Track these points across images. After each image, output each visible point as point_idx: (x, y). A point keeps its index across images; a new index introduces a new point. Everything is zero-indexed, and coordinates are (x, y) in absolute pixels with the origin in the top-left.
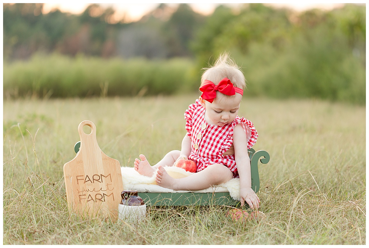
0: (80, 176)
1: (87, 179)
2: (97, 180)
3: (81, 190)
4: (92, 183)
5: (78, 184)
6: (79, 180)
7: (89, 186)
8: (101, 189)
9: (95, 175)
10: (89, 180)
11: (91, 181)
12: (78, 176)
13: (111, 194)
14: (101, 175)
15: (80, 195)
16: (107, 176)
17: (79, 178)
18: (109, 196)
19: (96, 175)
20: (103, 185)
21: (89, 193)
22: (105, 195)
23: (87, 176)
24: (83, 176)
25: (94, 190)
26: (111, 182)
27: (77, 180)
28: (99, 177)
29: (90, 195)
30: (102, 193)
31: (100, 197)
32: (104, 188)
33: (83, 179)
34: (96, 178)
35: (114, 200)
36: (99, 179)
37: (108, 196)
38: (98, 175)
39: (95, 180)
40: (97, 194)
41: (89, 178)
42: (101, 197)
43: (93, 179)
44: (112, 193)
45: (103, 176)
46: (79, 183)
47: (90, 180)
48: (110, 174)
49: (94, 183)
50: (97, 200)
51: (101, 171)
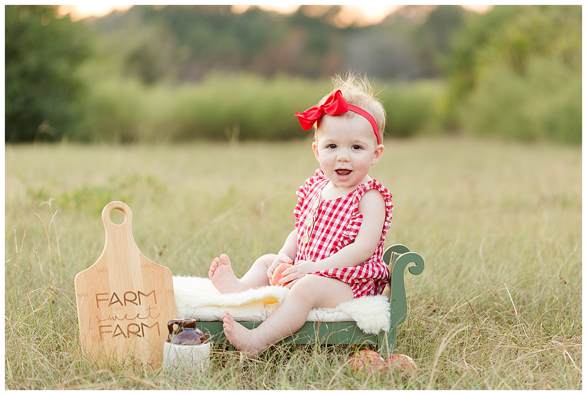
0: (102, 294)
1: (115, 299)
2: (131, 301)
3: (103, 317)
4: (122, 305)
5: (98, 307)
6: (101, 300)
7: (118, 311)
8: (138, 316)
9: (128, 292)
10: (117, 301)
11: (120, 302)
12: (99, 294)
13: (155, 325)
14: (139, 292)
15: (101, 326)
16: (149, 294)
17: (100, 297)
18: (152, 327)
19: (130, 292)
20: (141, 309)
21: (117, 322)
22: (145, 325)
23: (114, 294)
24: (107, 294)
25: (125, 317)
26: (156, 303)
27: (98, 300)
28: (134, 296)
29: (118, 326)
30: (139, 323)
31: (135, 329)
32: (144, 314)
33: (108, 299)
34: (130, 297)
35: (159, 334)
36: (135, 300)
37: (149, 327)
38: (133, 293)
39: (128, 300)
40: (130, 325)
41: (118, 298)
42: (138, 330)
43: (125, 300)
44: (157, 323)
45: (141, 293)
46: (101, 306)
47: (119, 300)
48: (154, 291)
49: (125, 305)
50: (130, 333)
51: (139, 286)
